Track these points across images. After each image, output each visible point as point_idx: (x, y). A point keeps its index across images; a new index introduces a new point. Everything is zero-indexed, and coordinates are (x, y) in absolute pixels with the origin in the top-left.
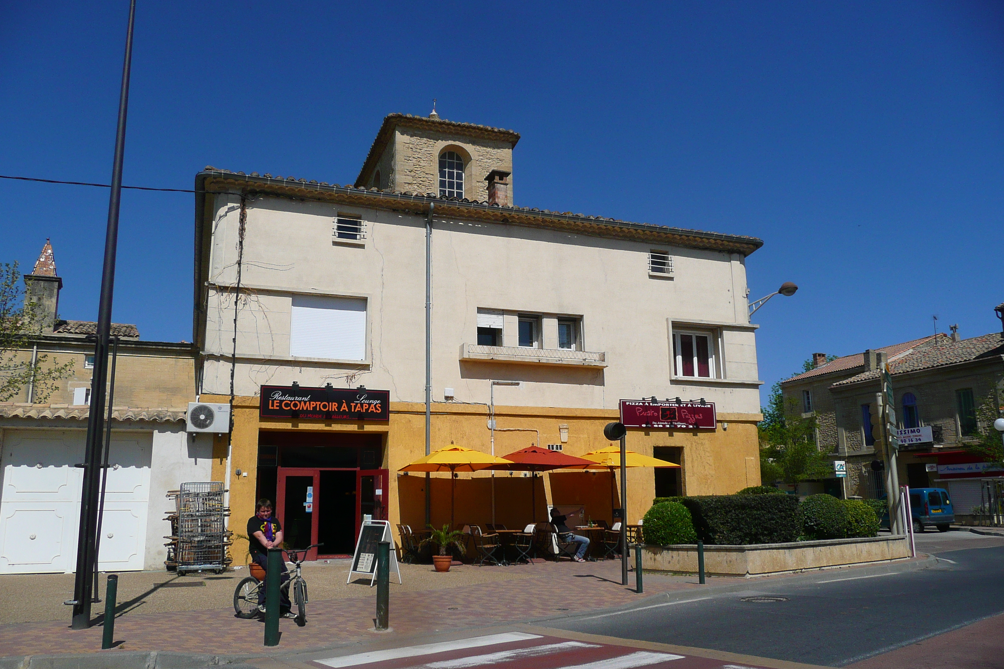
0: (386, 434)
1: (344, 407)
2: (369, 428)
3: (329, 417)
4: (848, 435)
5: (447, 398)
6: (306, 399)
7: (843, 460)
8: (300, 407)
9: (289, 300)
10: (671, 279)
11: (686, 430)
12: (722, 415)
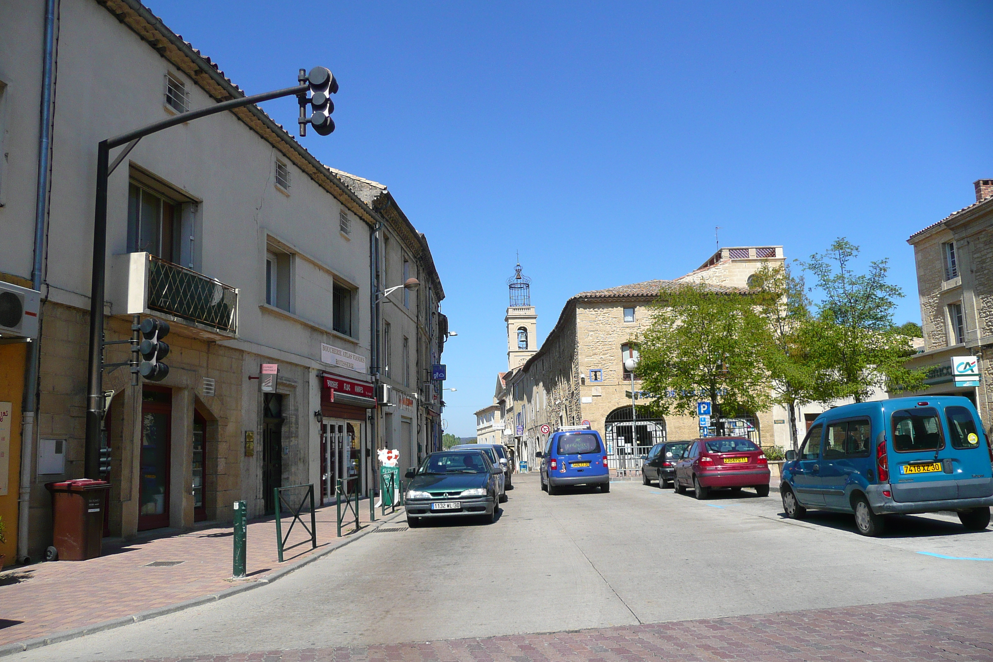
4: (982, 305)
7: (974, 355)
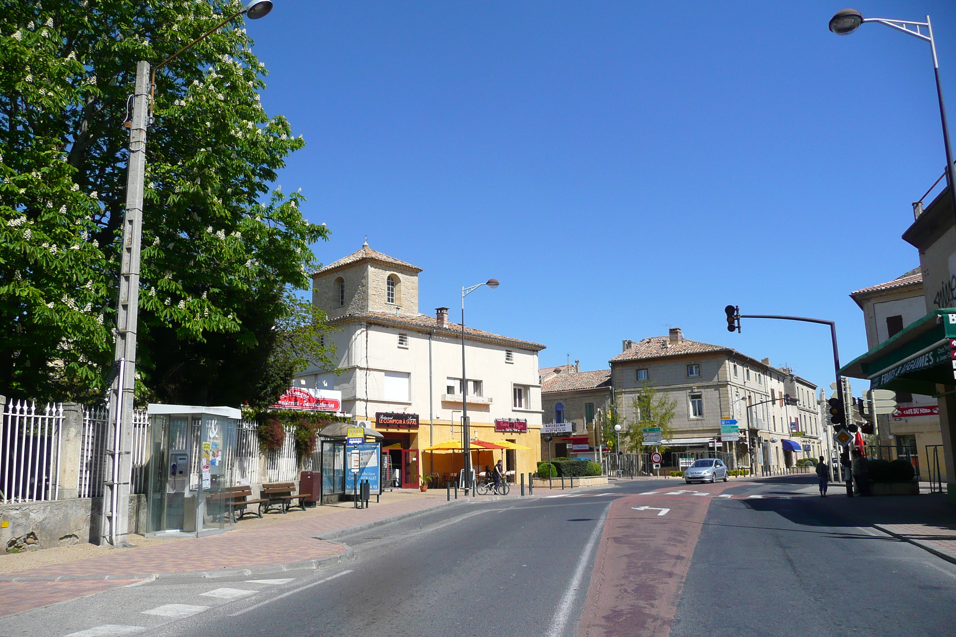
0: (417, 433)
1: (404, 422)
2: (412, 431)
3: (399, 426)
5: (437, 418)
6: (391, 418)
8: (390, 422)
9: (384, 373)
10: (513, 363)
11: (517, 432)
12: (529, 425)
